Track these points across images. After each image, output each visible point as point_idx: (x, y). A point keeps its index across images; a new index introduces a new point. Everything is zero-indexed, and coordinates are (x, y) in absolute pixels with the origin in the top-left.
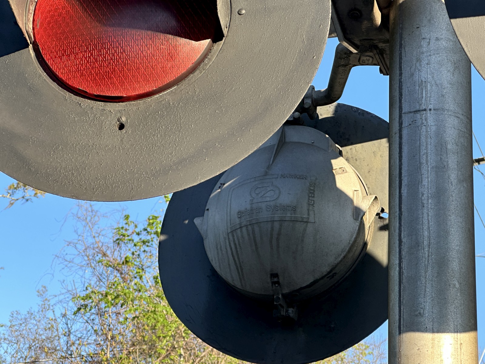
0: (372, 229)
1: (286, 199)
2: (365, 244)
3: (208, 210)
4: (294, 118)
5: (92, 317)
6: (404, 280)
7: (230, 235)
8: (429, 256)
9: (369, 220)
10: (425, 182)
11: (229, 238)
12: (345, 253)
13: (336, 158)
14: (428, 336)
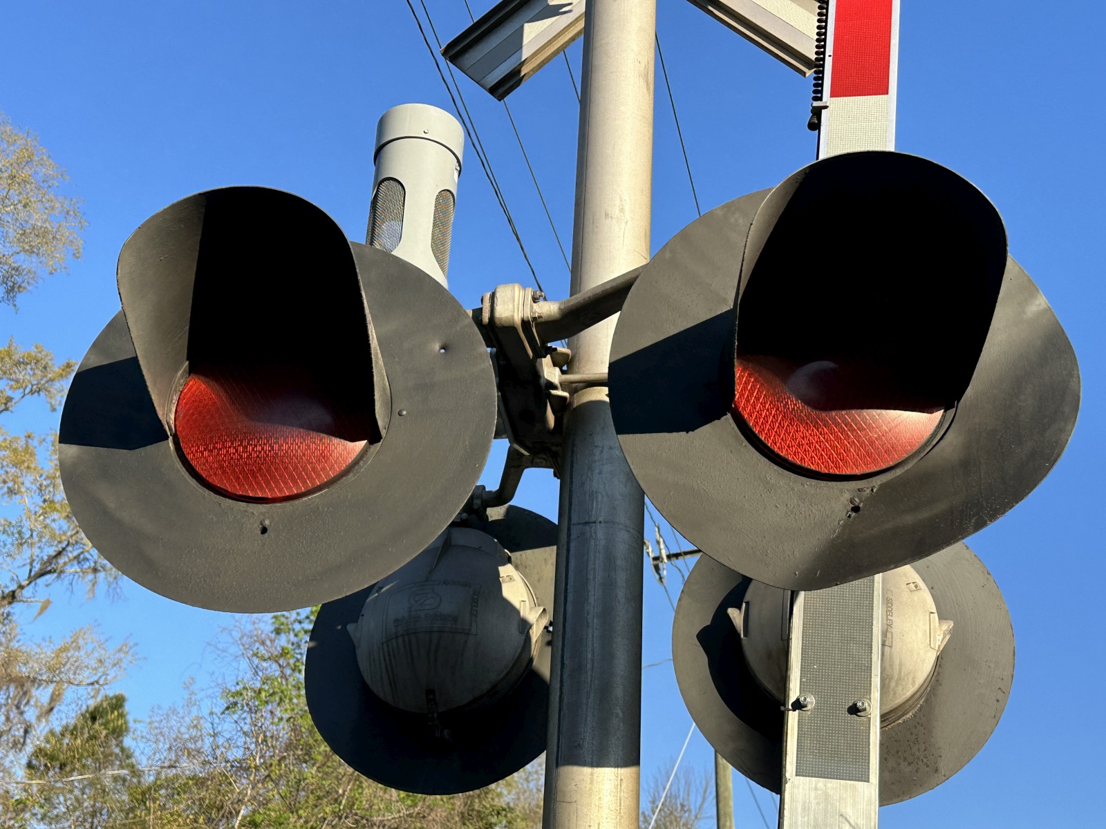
0: (539, 644)
1: (447, 608)
2: (531, 660)
3: (363, 615)
4: (461, 519)
5: (243, 716)
6: (565, 707)
7: (385, 645)
8: (591, 681)
9: (536, 633)
10: (592, 600)
11: (383, 648)
12: (508, 669)
13: (503, 564)
14: (587, 770)
